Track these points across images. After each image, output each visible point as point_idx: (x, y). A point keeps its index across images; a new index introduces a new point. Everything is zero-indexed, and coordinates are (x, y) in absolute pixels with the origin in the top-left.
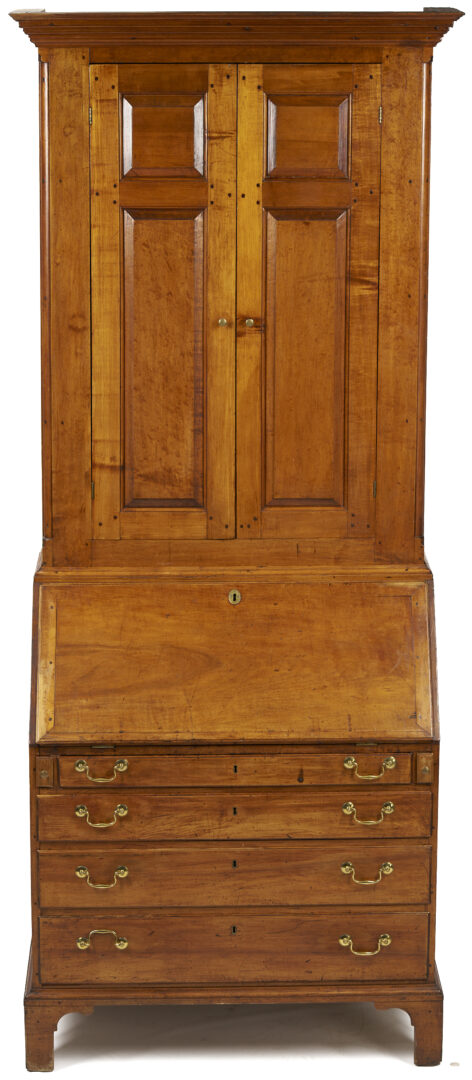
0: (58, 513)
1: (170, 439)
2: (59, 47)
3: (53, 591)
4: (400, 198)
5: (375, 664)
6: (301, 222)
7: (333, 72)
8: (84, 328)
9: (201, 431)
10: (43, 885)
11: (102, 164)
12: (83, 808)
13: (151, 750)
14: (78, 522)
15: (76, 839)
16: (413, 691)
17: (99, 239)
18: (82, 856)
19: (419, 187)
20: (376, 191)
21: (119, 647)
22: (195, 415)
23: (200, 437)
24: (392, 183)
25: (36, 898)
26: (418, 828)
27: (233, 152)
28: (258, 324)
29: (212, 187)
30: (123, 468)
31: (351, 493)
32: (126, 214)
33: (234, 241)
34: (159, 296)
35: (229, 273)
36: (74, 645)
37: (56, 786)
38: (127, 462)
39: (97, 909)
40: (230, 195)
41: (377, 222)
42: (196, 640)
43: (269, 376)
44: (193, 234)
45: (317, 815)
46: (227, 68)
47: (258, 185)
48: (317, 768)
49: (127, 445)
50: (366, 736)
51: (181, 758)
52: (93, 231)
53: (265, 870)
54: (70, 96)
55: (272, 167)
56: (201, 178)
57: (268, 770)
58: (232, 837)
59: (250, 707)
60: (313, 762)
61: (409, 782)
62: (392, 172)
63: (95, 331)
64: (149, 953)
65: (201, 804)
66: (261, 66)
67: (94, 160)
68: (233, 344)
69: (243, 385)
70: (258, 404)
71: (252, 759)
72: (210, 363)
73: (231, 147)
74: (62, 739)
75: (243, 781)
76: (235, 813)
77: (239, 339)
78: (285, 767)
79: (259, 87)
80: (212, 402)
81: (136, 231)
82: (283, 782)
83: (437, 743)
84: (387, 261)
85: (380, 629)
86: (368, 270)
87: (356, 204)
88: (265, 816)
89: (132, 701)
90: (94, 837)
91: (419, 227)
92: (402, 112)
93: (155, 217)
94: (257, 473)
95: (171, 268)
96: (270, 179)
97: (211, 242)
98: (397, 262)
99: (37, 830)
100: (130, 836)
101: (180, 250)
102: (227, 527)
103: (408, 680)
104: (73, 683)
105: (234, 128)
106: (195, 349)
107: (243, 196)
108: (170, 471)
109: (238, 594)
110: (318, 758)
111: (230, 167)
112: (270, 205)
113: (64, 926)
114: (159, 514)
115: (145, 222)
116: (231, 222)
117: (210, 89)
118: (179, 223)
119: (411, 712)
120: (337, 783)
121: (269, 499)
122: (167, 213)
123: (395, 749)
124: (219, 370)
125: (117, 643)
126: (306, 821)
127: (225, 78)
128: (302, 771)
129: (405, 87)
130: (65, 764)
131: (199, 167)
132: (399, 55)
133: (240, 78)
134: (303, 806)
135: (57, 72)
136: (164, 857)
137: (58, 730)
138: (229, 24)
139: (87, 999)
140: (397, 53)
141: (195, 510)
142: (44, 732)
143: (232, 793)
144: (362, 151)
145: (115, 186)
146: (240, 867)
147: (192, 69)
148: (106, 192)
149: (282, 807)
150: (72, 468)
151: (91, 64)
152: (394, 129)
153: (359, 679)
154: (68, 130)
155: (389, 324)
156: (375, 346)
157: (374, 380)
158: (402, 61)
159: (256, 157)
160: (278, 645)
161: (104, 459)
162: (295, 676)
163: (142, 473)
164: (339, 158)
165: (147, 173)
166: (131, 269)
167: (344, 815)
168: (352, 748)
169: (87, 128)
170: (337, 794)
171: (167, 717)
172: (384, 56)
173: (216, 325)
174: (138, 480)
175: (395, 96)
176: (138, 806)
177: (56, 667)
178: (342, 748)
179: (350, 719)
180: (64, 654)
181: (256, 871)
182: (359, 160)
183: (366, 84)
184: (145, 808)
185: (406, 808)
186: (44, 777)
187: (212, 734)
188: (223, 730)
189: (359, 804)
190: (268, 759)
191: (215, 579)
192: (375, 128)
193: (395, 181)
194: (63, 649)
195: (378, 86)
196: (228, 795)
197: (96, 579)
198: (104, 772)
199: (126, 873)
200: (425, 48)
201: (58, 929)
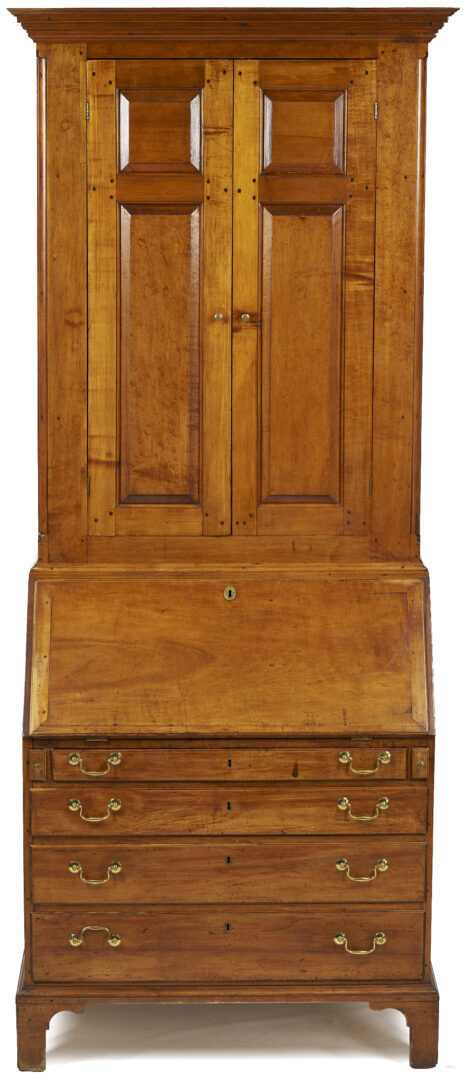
0: (55, 509)
1: (166, 435)
2: (57, 43)
3: (48, 586)
4: (396, 194)
5: (370, 659)
6: (297, 218)
7: (328, 68)
8: (81, 323)
9: (197, 427)
10: (36, 881)
11: (100, 159)
12: (77, 802)
13: (144, 744)
14: (74, 518)
15: (69, 834)
16: (409, 686)
17: (95, 234)
18: (75, 851)
19: (415, 183)
20: (371, 186)
21: (114, 641)
22: (191, 411)
23: (196, 433)
24: (387, 179)
25: (29, 893)
26: (412, 824)
27: (229, 147)
28: (254, 319)
29: (208, 182)
30: (119, 464)
31: (347, 488)
32: (123, 210)
33: (230, 236)
34: (155, 291)
35: (226, 267)
36: (69, 640)
37: (50, 780)
38: (123, 458)
39: (90, 905)
40: (226, 190)
41: (372, 217)
42: (191, 635)
43: (265, 371)
44: (189, 229)
45: (311, 810)
46: (224, 63)
47: (254, 180)
48: (312, 762)
49: (123, 441)
50: (361, 730)
51: (175, 752)
52: (90, 225)
53: (258, 867)
54: (67, 91)
55: (268, 162)
56: (198, 173)
57: (263, 764)
58: (226, 832)
59: (245, 701)
60: (307, 757)
61: (404, 777)
62: (388, 167)
63: (92, 326)
64: (142, 950)
65: (195, 798)
66: (257, 61)
67: (91, 155)
68: (229, 340)
69: (238, 380)
70: (254, 400)
71: (246, 752)
72: (205, 358)
73: (227, 142)
74: (54, 732)
75: (237, 776)
76: (229, 808)
77: (235, 334)
78: (279, 761)
79: (255, 83)
80: (207, 397)
81: (132, 226)
82: (278, 777)
83: (433, 738)
84: (383, 256)
85: (375, 625)
86: (364, 265)
87: (352, 199)
88: (258, 811)
89: (126, 695)
90: (87, 831)
91: (414, 223)
92: (398, 108)
93: (152, 212)
94: (253, 469)
95: (168, 263)
96: (266, 175)
97: (207, 237)
98: (392, 258)
99: (30, 823)
100: (124, 830)
101: (176, 245)
102: (222, 523)
103: (403, 676)
104: (67, 676)
105: (230, 123)
106: (191, 344)
107: (239, 191)
108: (165, 466)
109: (233, 590)
110: (312, 752)
111: (226, 162)
112: (266, 200)
113: (57, 923)
114: (155, 510)
115: (142, 217)
116: (227, 218)
117: (206, 84)
118: (176, 218)
119: (406, 706)
120: (332, 778)
121: (264, 495)
122: (164, 208)
123: (390, 744)
124: (215, 365)
125: (111, 638)
126: (300, 816)
127: (221, 74)
128: (296, 765)
129: (400, 82)
130: (59, 757)
131: (195, 162)
132: (394, 51)
133: (237, 73)
134: (298, 801)
135: (55, 67)
136: (158, 852)
137: (52, 722)
138: (225, 19)
139: (79, 997)
140: (392, 49)
141: (191, 506)
142: (38, 724)
143: (226, 787)
144: (358, 146)
145: (112, 181)
146: (235, 863)
147: (191, 64)
148: (103, 187)
149: (278, 802)
150: (67, 463)
151: (88, 59)
152: (389, 124)
153: (354, 674)
154: (65, 125)
155: (385, 320)
156: (371, 341)
157: (370, 376)
158: (397, 57)
159: (252, 151)
160: (273, 640)
161: (100, 454)
162: (290, 671)
163: (138, 468)
164: (335, 153)
165: (143, 168)
166: (128, 264)
167: (339, 810)
168: (347, 743)
169: (84, 122)
170: (331, 789)
171: (161, 710)
172: (379, 52)
173: (212, 320)
174: (133, 476)
175: (391, 91)
176: (131, 800)
177: (51, 661)
178: (337, 743)
179: (344, 713)
180: (58, 648)
181: (249, 867)
182: (355, 156)
183: (362, 79)
184: (139, 802)
185: (402, 804)
186: (37, 770)
187: (206, 727)
188: (217, 724)
189: (355, 800)
190: (262, 753)
191: (210, 575)
192: (371, 124)
193: (390, 177)
194: (57, 644)
195: (374, 82)
196: (222, 790)
197: (91, 575)
198: (98, 765)
199: (119, 869)
200: (420, 44)
201: (50, 926)
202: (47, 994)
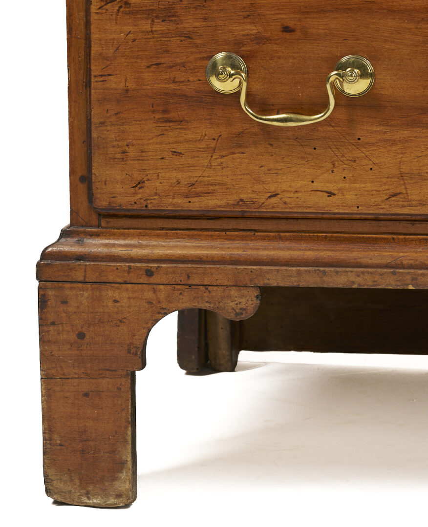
201: (145, 25)
202: (135, 252)
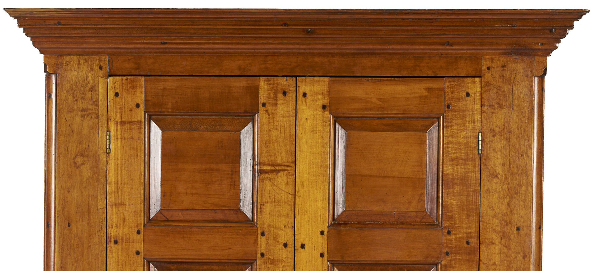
2: (70, 54)
4: (505, 250)
7: (418, 88)
11: (123, 204)
19: (529, 236)
20: (474, 241)
24: (495, 231)
27: (290, 189)
29: (263, 234)
32: (151, 265)
40: (285, 245)
46: (283, 82)
47: (322, 233)
54: (83, 116)
55: (340, 210)
56: (250, 222)
62: (494, 216)
66: (327, 79)
67: (112, 198)
73: (287, 184)
79: (324, 107)
87: (449, 258)
92: (508, 140)
96: (338, 225)
105: (291, 159)
107: (303, 246)
111: (286, 209)
112: (337, 259)
117: (261, 108)
127: (280, 95)
129: (511, 107)
131: (246, 208)
132: (504, 66)
133: (300, 95)
135: (67, 86)
138: (285, 24)
140: (500, 63)
144: (457, 189)
145: (138, 232)
147: (241, 83)
148: (126, 240)
151: (110, 76)
152: (497, 161)
154: (79, 160)
158: (507, 74)
159: (319, 196)
164: (426, 199)
165: (180, 216)
169: (103, 157)
172: (484, 68)
175: (499, 119)
182: (452, 201)
183: (462, 103)
192: (473, 160)
193: (498, 229)
195: (477, 107)
200: (536, 58)
